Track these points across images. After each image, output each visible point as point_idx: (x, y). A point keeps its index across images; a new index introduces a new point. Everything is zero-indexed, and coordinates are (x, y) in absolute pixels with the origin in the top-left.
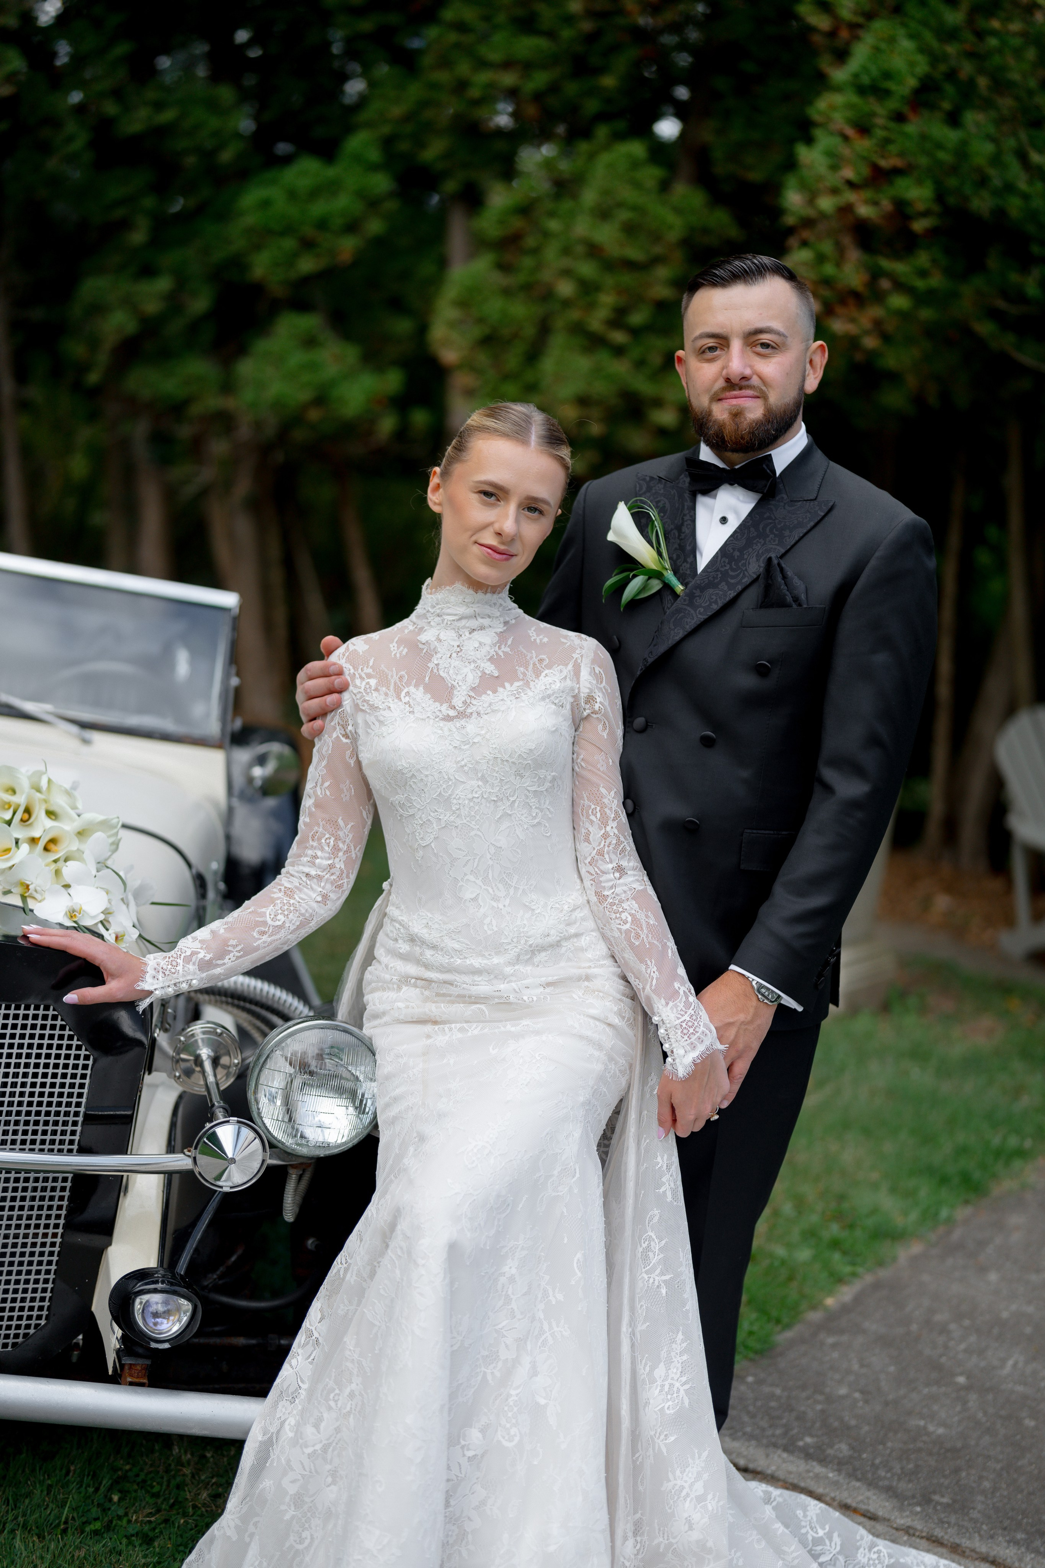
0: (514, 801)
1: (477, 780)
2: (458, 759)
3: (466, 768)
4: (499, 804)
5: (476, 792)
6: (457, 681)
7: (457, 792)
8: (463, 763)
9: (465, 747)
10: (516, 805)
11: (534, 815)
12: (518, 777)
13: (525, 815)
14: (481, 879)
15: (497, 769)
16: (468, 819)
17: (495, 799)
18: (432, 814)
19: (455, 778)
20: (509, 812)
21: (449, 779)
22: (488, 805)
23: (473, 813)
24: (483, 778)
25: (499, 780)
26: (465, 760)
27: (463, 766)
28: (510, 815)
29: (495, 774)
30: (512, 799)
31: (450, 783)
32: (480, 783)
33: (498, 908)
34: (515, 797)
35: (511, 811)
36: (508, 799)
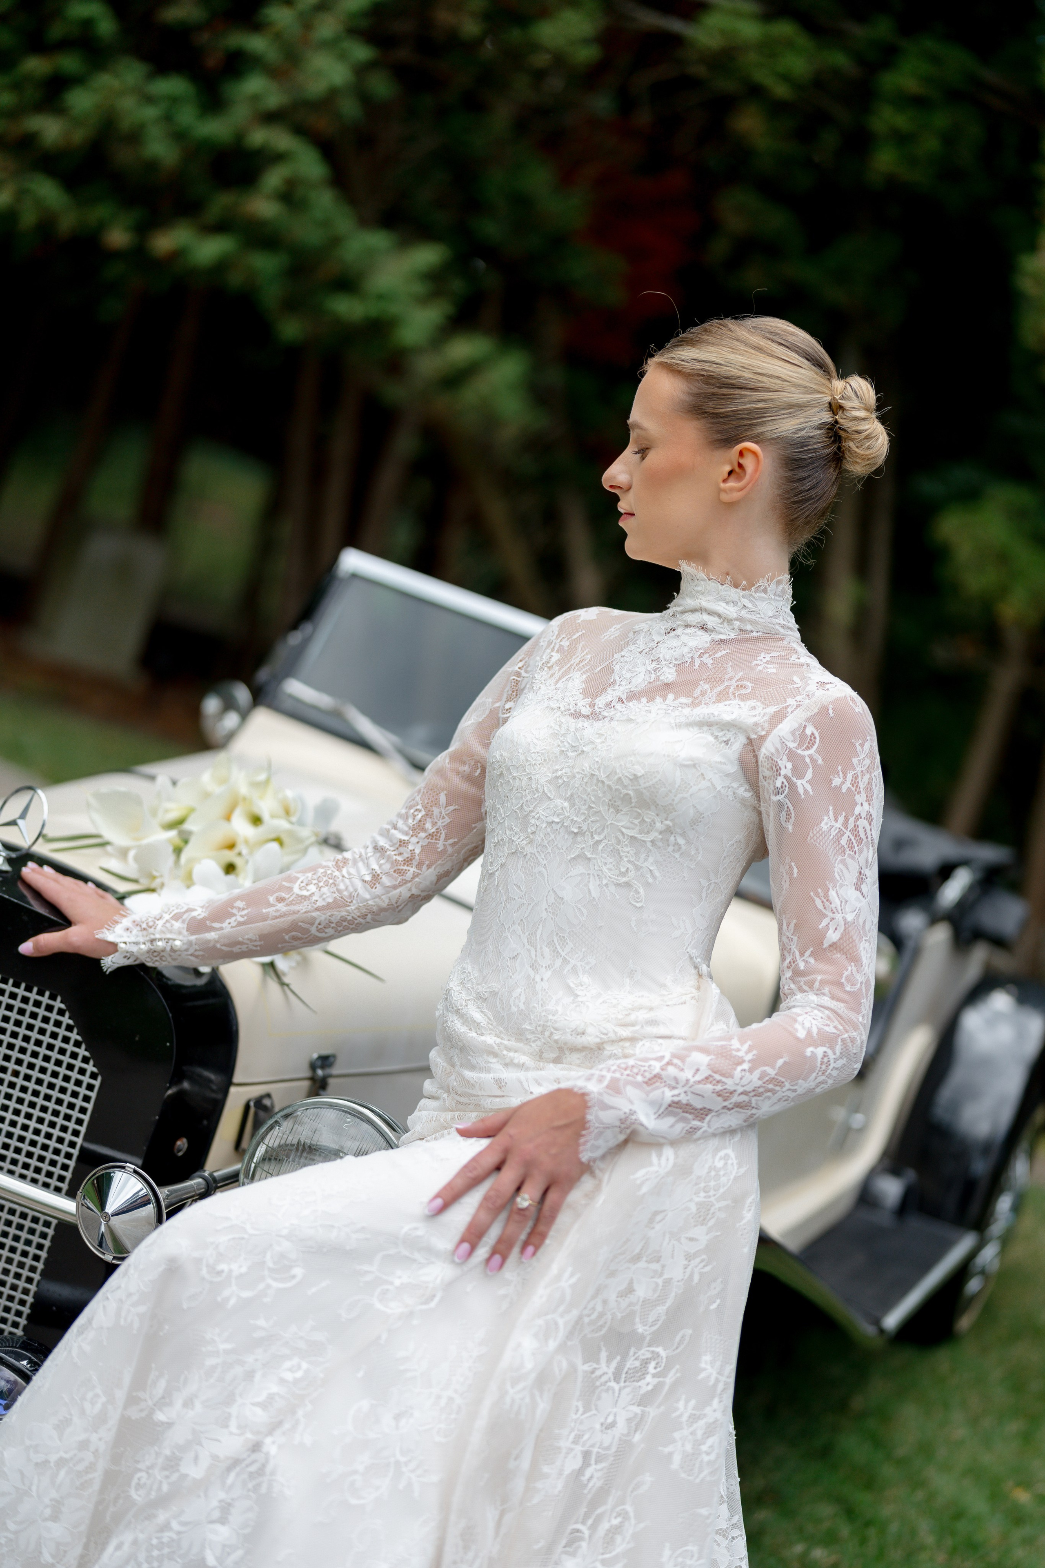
0: (598, 842)
1: (565, 799)
2: (557, 767)
3: (560, 781)
4: (579, 839)
5: (558, 815)
7: (539, 810)
10: (600, 847)
11: (623, 870)
12: (611, 810)
13: (611, 866)
14: (527, 934)
16: (539, 849)
18: (508, 832)
20: (589, 855)
22: (566, 836)
23: (546, 843)
24: (571, 798)
25: (587, 806)
26: (563, 771)
28: (589, 859)
29: (585, 797)
30: (597, 838)
31: (536, 795)
32: (566, 804)
33: (534, 979)
34: (602, 837)
35: (592, 854)
36: (592, 836)
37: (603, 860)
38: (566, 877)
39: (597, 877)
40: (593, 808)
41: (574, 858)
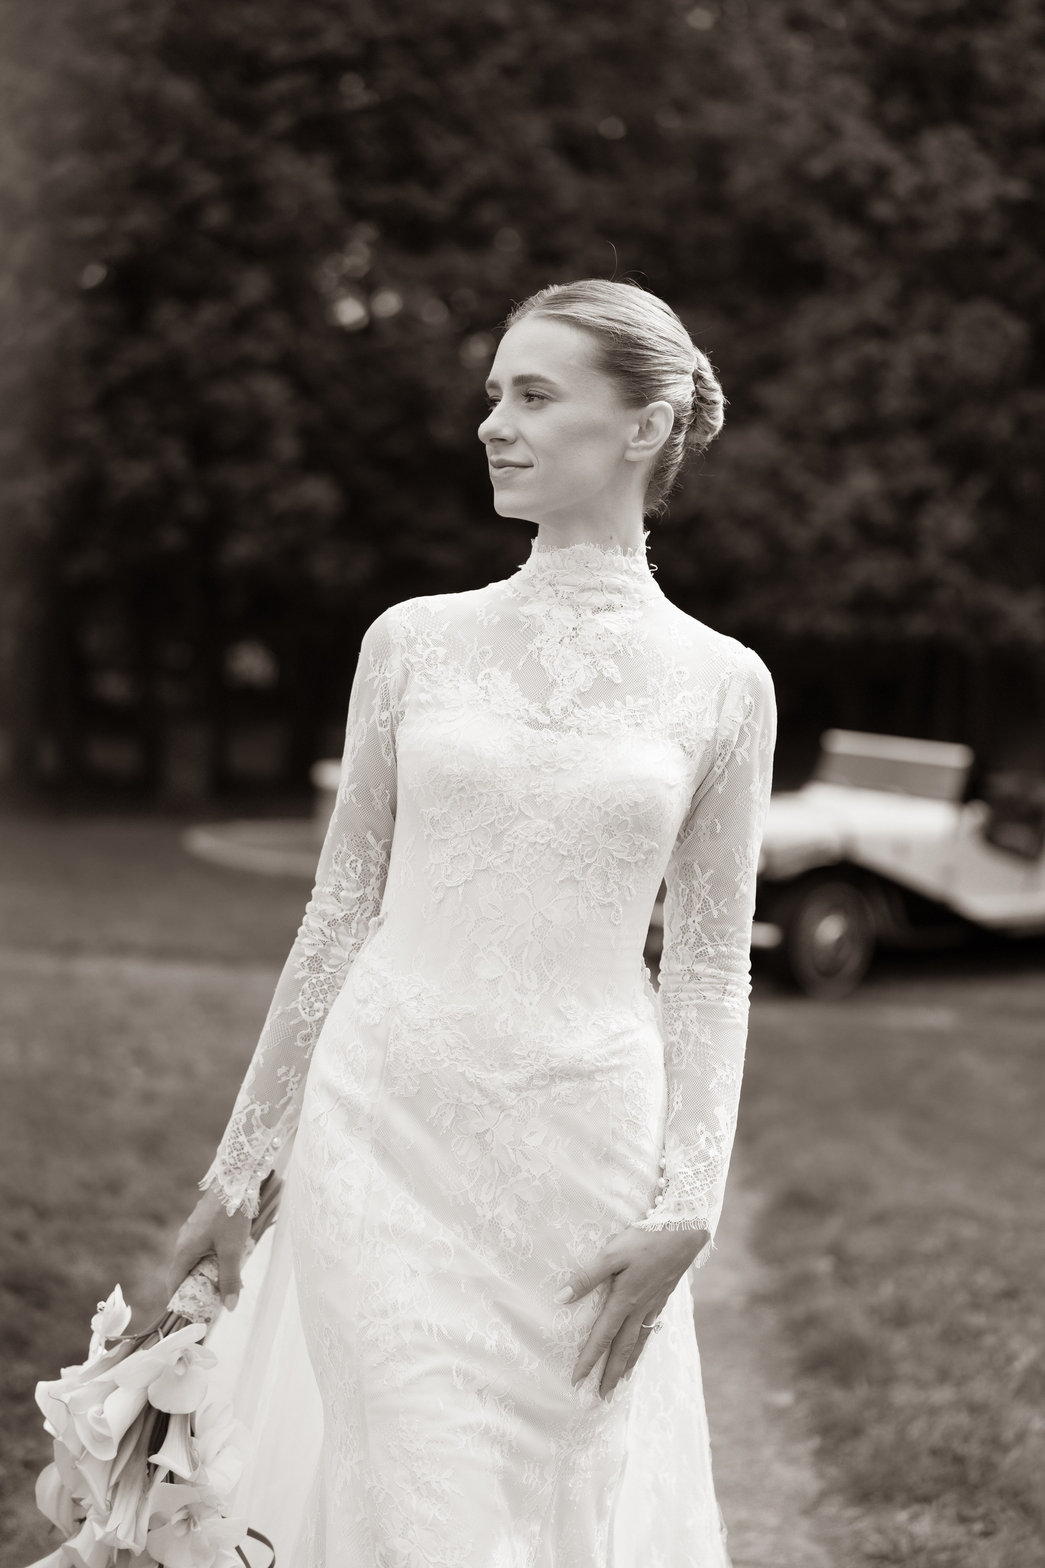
0: (589, 865)
1: (549, 820)
2: (532, 784)
3: (538, 799)
4: (567, 861)
5: (542, 836)
6: (561, 677)
7: (515, 828)
8: (537, 791)
9: (547, 771)
10: (591, 870)
11: (609, 891)
12: (606, 835)
14: (510, 956)
15: (581, 814)
16: (519, 869)
17: (565, 854)
18: (473, 848)
19: (519, 809)
20: (578, 878)
21: (511, 807)
22: (553, 859)
23: (528, 863)
24: (557, 820)
25: (578, 830)
26: (541, 789)
27: (534, 796)
28: (578, 882)
29: (576, 820)
30: (587, 861)
31: (511, 814)
32: (552, 826)
33: (521, 1004)
34: (593, 860)
35: (581, 877)
36: (582, 859)
37: (591, 883)
38: (555, 899)
39: (585, 900)
40: (585, 832)
41: (562, 881)
